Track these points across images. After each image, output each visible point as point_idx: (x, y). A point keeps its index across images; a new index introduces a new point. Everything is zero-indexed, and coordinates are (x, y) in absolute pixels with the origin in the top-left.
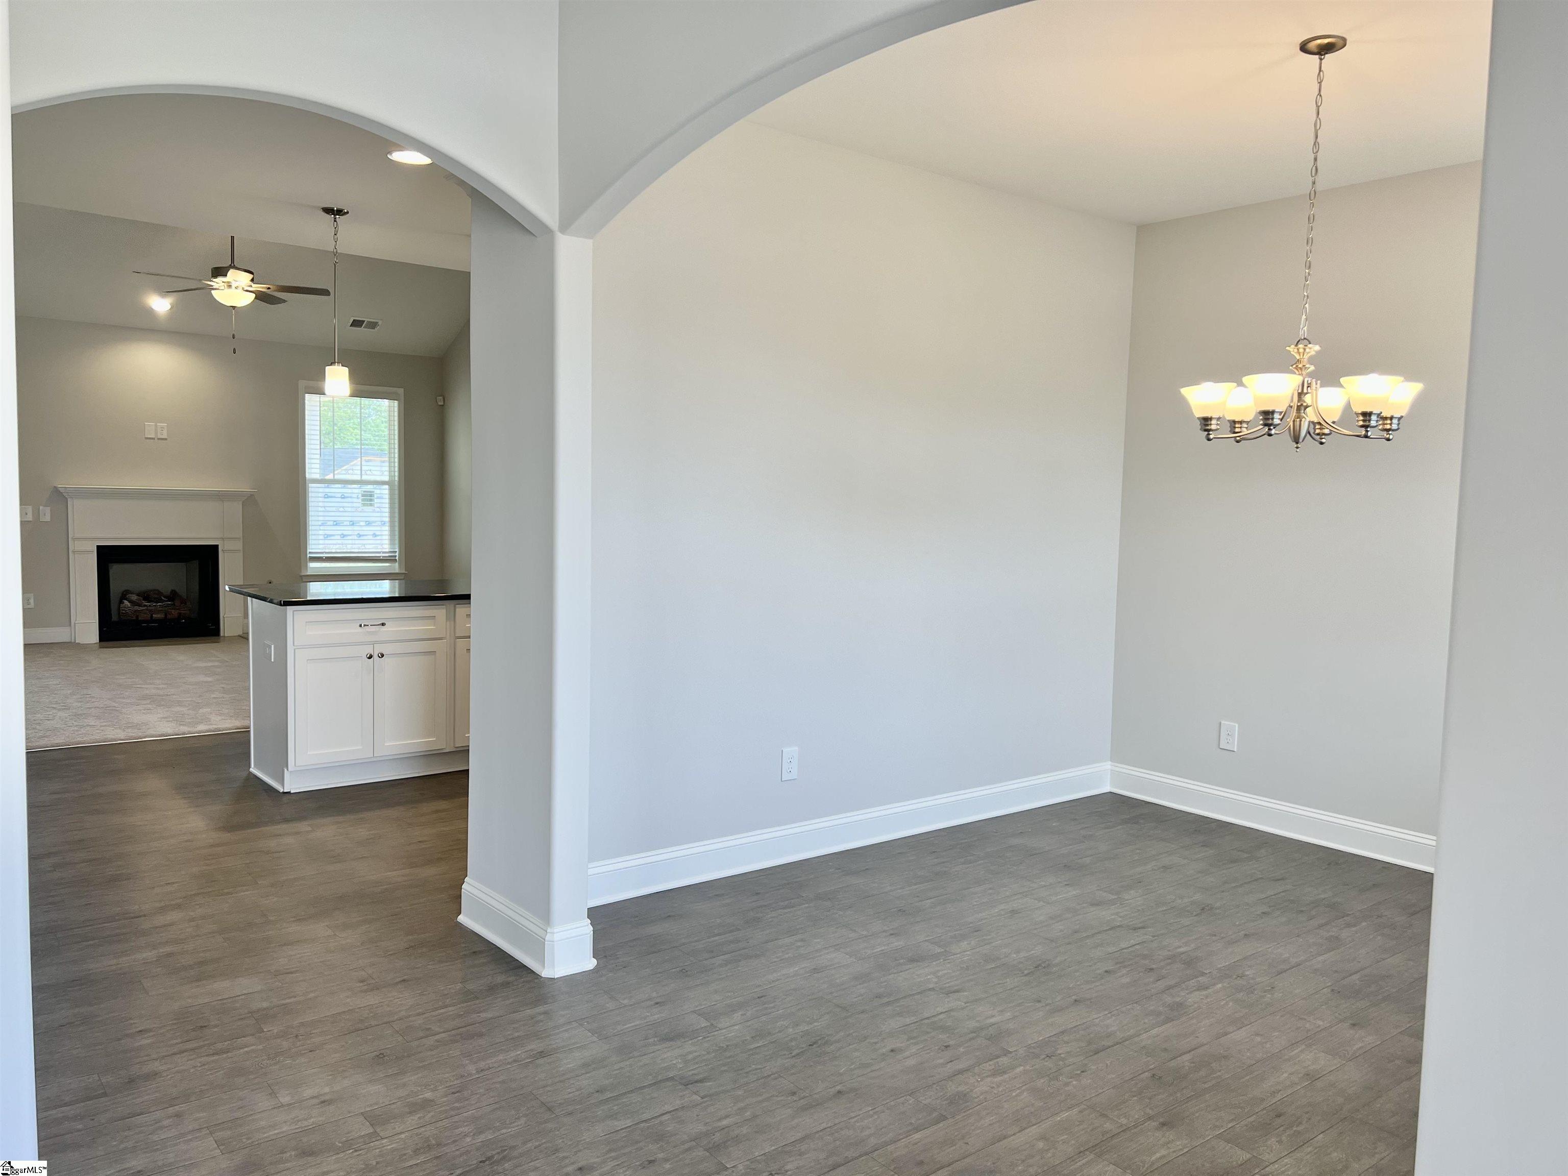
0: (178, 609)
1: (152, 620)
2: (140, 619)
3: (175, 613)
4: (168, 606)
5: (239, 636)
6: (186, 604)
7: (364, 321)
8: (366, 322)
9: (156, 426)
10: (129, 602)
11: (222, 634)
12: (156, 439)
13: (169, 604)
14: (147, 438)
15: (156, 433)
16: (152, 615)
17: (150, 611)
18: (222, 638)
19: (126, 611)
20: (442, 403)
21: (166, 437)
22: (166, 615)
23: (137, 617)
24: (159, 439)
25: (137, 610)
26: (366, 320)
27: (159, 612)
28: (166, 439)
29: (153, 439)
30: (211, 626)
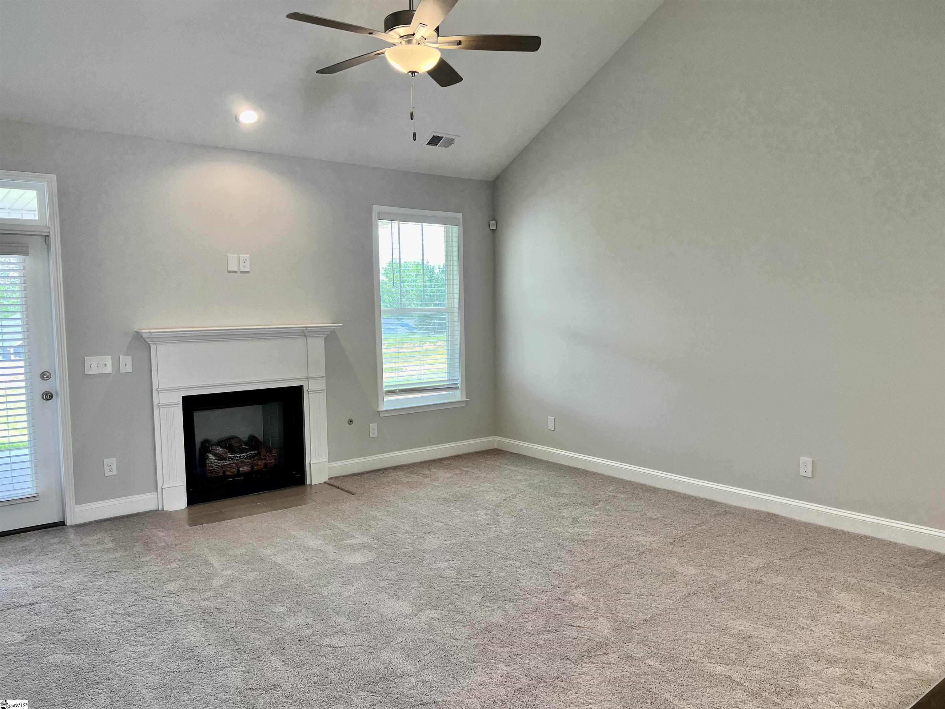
0: (263, 459)
1: (239, 474)
2: (227, 474)
3: (261, 464)
4: (252, 457)
5: (325, 483)
6: (271, 452)
7: (443, 137)
8: (444, 138)
9: (239, 257)
10: (214, 455)
11: (308, 482)
12: (239, 272)
13: (253, 453)
14: (229, 272)
15: (239, 267)
16: (239, 469)
17: (237, 464)
18: (308, 489)
19: (212, 467)
20: (494, 228)
21: (248, 270)
22: (252, 467)
23: (224, 472)
24: (242, 272)
25: (224, 465)
26: (445, 136)
27: (244, 465)
28: (248, 272)
29: (236, 272)
30: (296, 474)
